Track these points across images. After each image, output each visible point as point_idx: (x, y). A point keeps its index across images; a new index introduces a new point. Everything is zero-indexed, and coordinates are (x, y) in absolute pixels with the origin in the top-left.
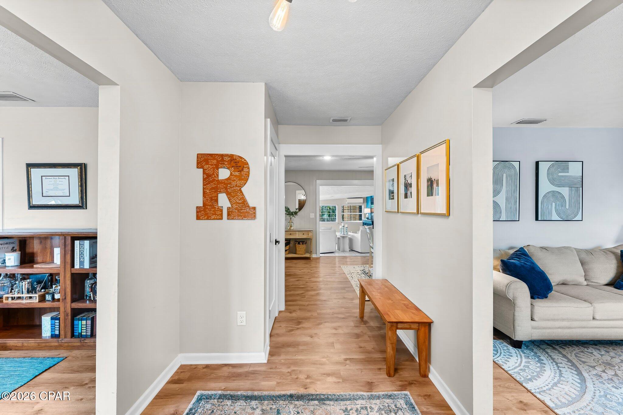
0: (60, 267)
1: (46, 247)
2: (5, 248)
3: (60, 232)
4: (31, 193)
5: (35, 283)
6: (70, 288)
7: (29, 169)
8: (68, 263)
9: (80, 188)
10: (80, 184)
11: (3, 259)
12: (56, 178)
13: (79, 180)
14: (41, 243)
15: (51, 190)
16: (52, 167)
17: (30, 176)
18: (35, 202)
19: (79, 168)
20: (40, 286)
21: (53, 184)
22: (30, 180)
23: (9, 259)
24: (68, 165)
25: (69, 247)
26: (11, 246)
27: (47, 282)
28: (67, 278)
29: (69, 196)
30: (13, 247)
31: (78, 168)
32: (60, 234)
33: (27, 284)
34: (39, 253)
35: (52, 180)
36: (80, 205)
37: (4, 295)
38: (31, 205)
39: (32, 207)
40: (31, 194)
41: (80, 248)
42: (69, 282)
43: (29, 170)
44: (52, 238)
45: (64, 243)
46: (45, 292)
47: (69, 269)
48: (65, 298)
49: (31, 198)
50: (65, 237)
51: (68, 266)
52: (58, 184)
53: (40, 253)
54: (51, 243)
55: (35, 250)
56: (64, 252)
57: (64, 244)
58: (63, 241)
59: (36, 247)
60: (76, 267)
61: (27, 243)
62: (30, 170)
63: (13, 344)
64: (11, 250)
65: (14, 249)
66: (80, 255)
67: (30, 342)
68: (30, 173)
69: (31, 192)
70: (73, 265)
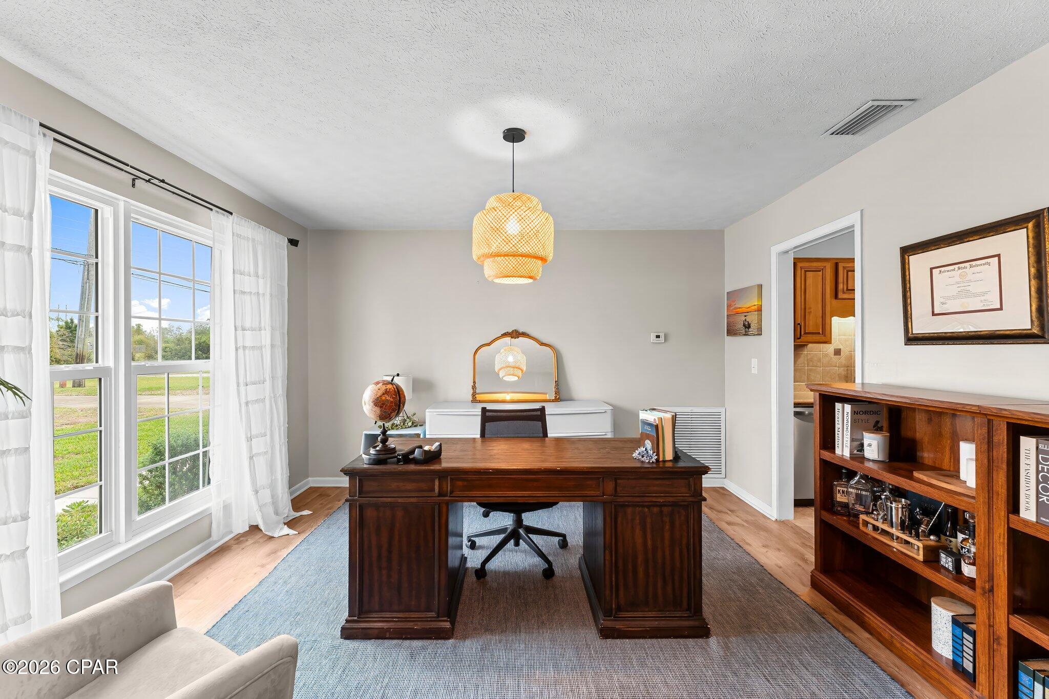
0: (973, 498)
1: (940, 432)
2: (864, 421)
3: (976, 406)
4: (909, 310)
5: (918, 510)
6: (1006, 568)
7: (906, 257)
8: (1000, 497)
9: (1033, 282)
10: (1033, 270)
11: (859, 443)
12: (965, 268)
13: (1032, 259)
14: (930, 420)
15: (954, 298)
16: (953, 242)
17: (907, 273)
18: (918, 328)
19: (1030, 225)
20: (928, 523)
21: (958, 283)
22: (907, 282)
23: (870, 445)
24: (997, 226)
25: (1002, 452)
26: (872, 419)
27: (945, 518)
28: (996, 536)
29: (1001, 309)
30: (877, 422)
31: (1027, 228)
32: (974, 409)
33: (900, 510)
34: (926, 444)
35: (955, 274)
36: (1036, 331)
37: (862, 513)
38: (910, 335)
39: (912, 339)
40: (910, 312)
41: (1038, 463)
42: (1004, 552)
43: (905, 261)
44: (954, 415)
45: (986, 436)
46: (939, 544)
47: (1003, 513)
48: (991, 590)
49: (910, 320)
50: (990, 422)
51: (1001, 504)
52: (970, 281)
53: (928, 442)
54: (953, 425)
55: (918, 436)
56: (986, 461)
57: (986, 440)
58: (985, 430)
59: (921, 429)
60: (1024, 514)
61: (903, 417)
62: (907, 261)
63: (875, 626)
64: (874, 427)
65: (879, 425)
66: (1038, 483)
67: (908, 646)
68: (907, 266)
69: (909, 308)
70: (1014, 506)
